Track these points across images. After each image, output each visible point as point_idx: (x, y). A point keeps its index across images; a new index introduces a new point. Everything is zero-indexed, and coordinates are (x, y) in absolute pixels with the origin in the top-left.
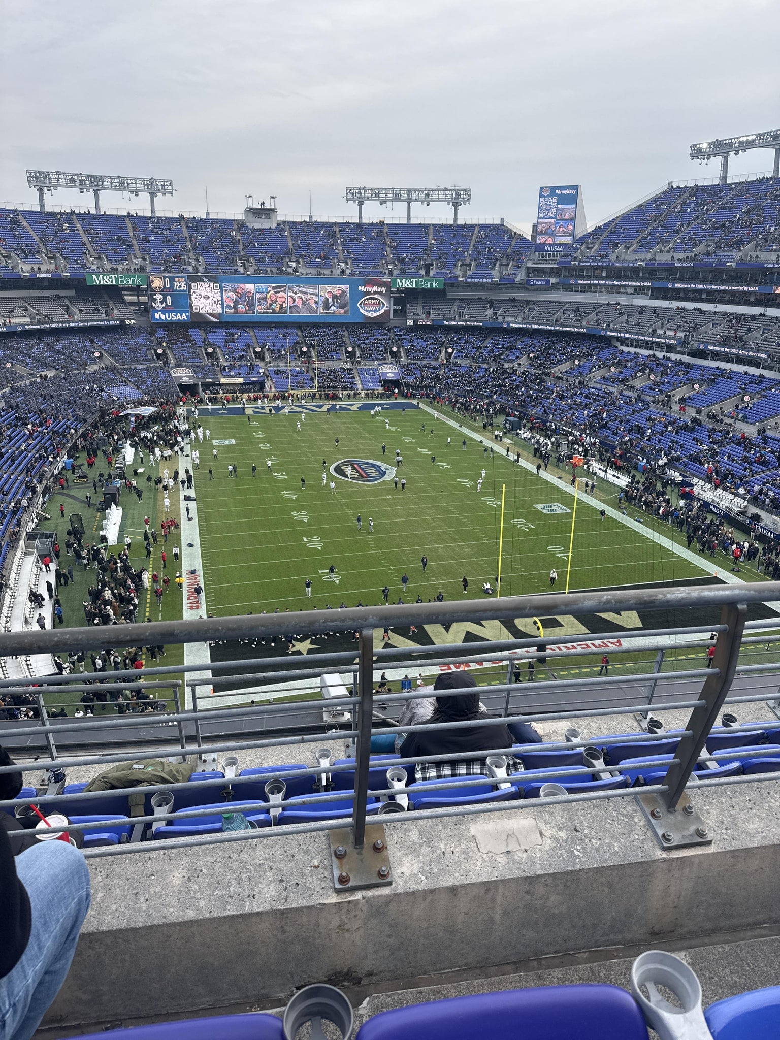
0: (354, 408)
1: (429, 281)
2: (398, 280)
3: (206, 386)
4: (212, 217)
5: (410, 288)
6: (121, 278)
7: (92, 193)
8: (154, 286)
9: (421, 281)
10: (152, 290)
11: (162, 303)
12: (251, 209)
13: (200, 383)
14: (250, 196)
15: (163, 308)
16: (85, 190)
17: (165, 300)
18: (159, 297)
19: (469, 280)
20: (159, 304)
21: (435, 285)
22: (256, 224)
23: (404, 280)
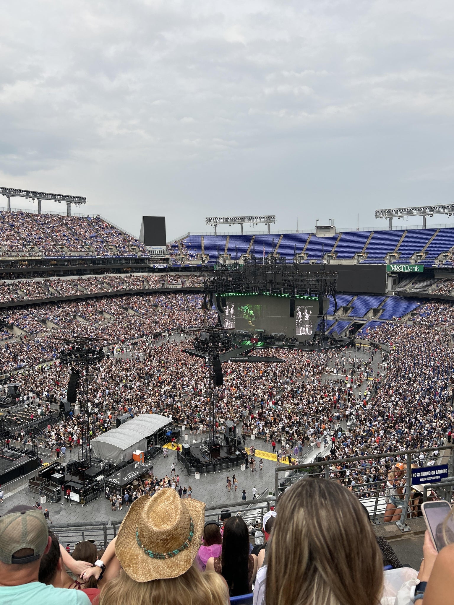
1: (413, 266)
2: (392, 266)
4: (300, 232)
7: (240, 225)
9: (407, 267)
12: (317, 227)
14: (317, 220)
16: (232, 224)
19: (441, 266)
21: (417, 269)
22: (320, 235)
23: (395, 266)
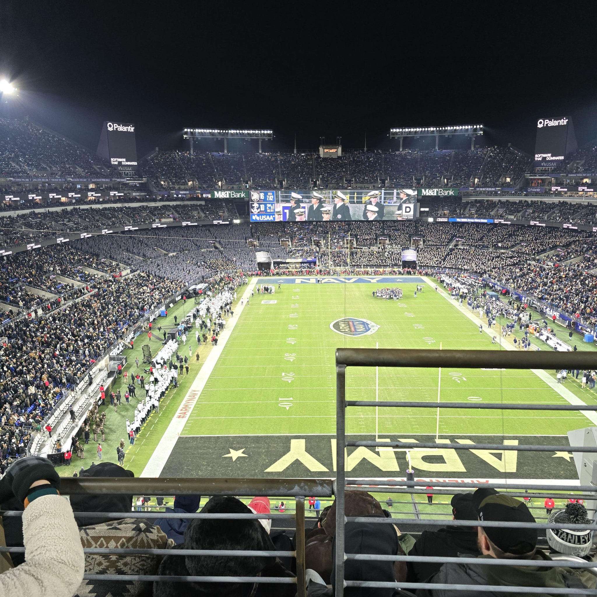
0: (374, 281)
1: (447, 190)
2: (423, 190)
3: (277, 264)
5: (431, 196)
6: (233, 193)
8: (253, 198)
10: (252, 201)
11: (258, 209)
13: (272, 262)
15: (258, 212)
17: (259, 207)
18: (256, 205)
19: (478, 189)
20: (256, 210)
21: (451, 193)
23: (427, 190)
